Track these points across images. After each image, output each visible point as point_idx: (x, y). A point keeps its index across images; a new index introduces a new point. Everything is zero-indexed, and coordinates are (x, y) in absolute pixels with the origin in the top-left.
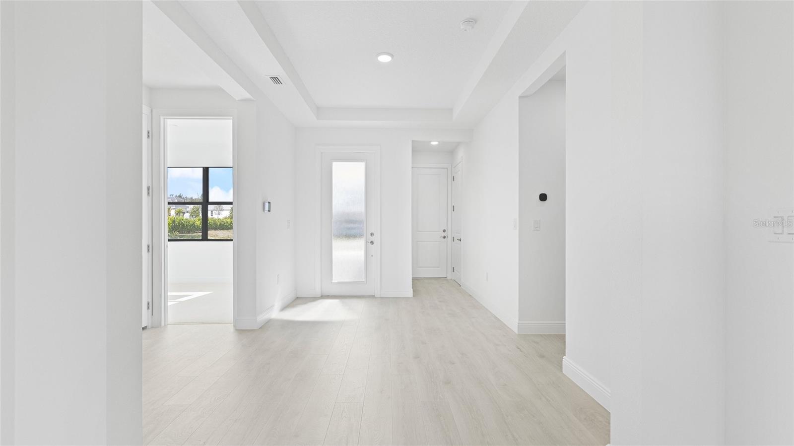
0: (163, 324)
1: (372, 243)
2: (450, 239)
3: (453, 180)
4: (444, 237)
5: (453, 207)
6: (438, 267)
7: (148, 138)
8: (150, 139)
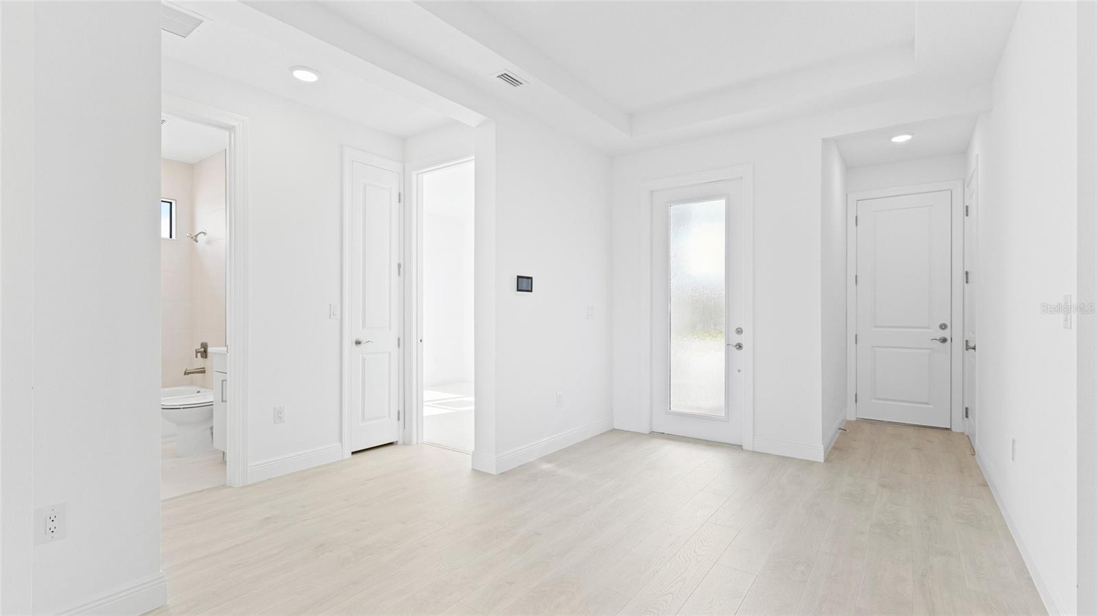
0: (415, 442)
1: (739, 346)
2: (958, 345)
3: (967, 215)
4: (944, 340)
5: (967, 273)
6: (928, 404)
7: (399, 202)
8: (402, 203)
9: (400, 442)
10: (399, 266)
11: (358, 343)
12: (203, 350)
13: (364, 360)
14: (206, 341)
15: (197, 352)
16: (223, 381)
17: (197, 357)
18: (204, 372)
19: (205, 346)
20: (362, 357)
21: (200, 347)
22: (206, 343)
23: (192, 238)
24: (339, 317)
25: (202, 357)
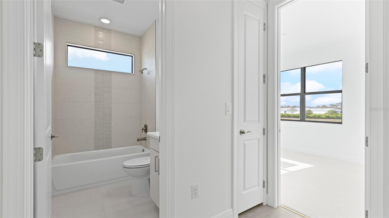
7: (264, 30)
8: (266, 31)
9: (264, 204)
10: (264, 77)
11: (242, 132)
12: (145, 128)
13: (245, 144)
14: (146, 124)
15: (143, 130)
16: (156, 157)
17: (143, 132)
18: (146, 140)
19: (146, 126)
20: (244, 143)
21: (144, 127)
22: (147, 125)
23: (140, 71)
24: (231, 113)
25: (145, 132)
